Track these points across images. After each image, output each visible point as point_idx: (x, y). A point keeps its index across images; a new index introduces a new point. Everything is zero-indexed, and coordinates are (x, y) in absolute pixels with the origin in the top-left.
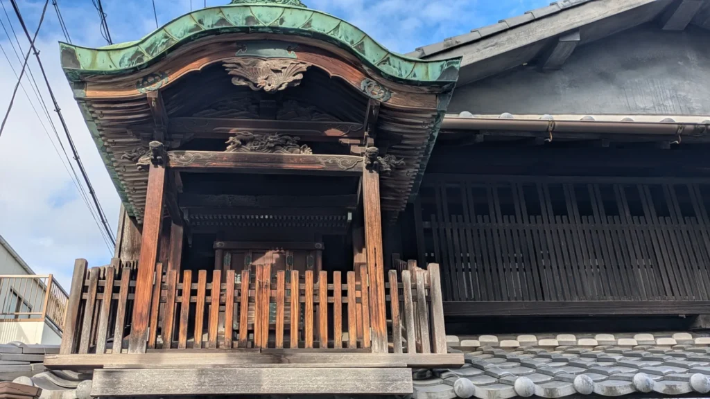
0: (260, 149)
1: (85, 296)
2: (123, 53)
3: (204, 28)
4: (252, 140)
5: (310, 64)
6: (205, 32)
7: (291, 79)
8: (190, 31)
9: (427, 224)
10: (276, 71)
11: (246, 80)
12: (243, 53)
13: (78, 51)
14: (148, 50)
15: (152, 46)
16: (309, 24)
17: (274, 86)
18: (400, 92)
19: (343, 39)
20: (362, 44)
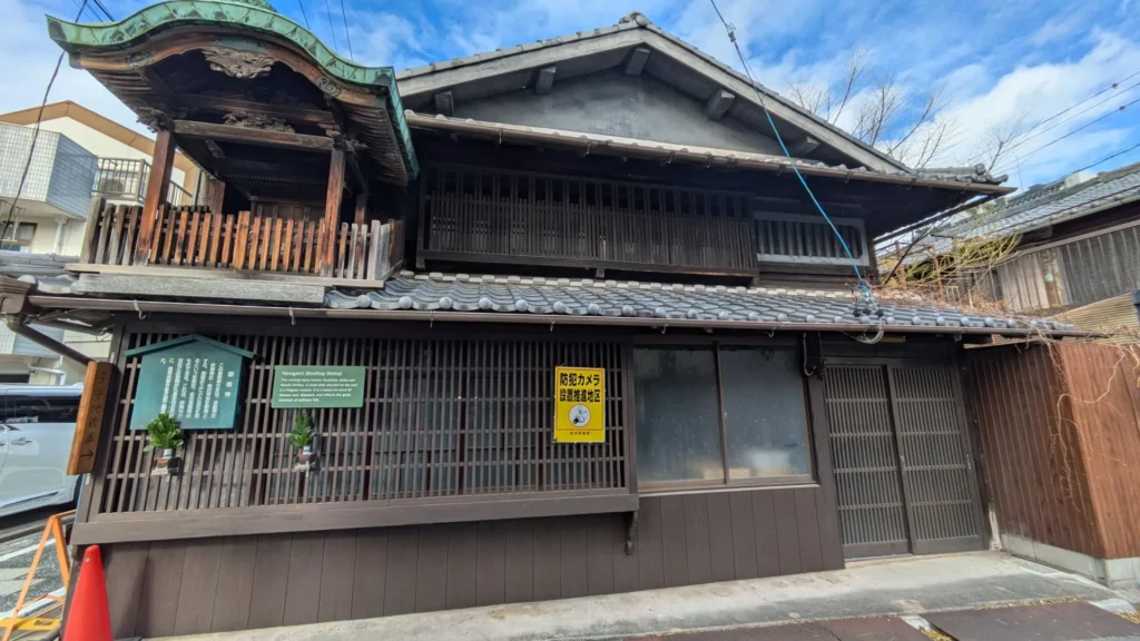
0: (251, 125)
1: (101, 224)
2: (104, 31)
3: (178, 17)
4: (246, 118)
5: (277, 60)
6: (179, 21)
7: (259, 70)
8: (166, 18)
9: (428, 197)
10: (247, 62)
11: (222, 67)
12: (221, 44)
13: (64, 26)
14: (127, 31)
15: (131, 27)
16: (270, 25)
17: (245, 74)
18: (348, 90)
19: (298, 41)
20: (314, 48)
